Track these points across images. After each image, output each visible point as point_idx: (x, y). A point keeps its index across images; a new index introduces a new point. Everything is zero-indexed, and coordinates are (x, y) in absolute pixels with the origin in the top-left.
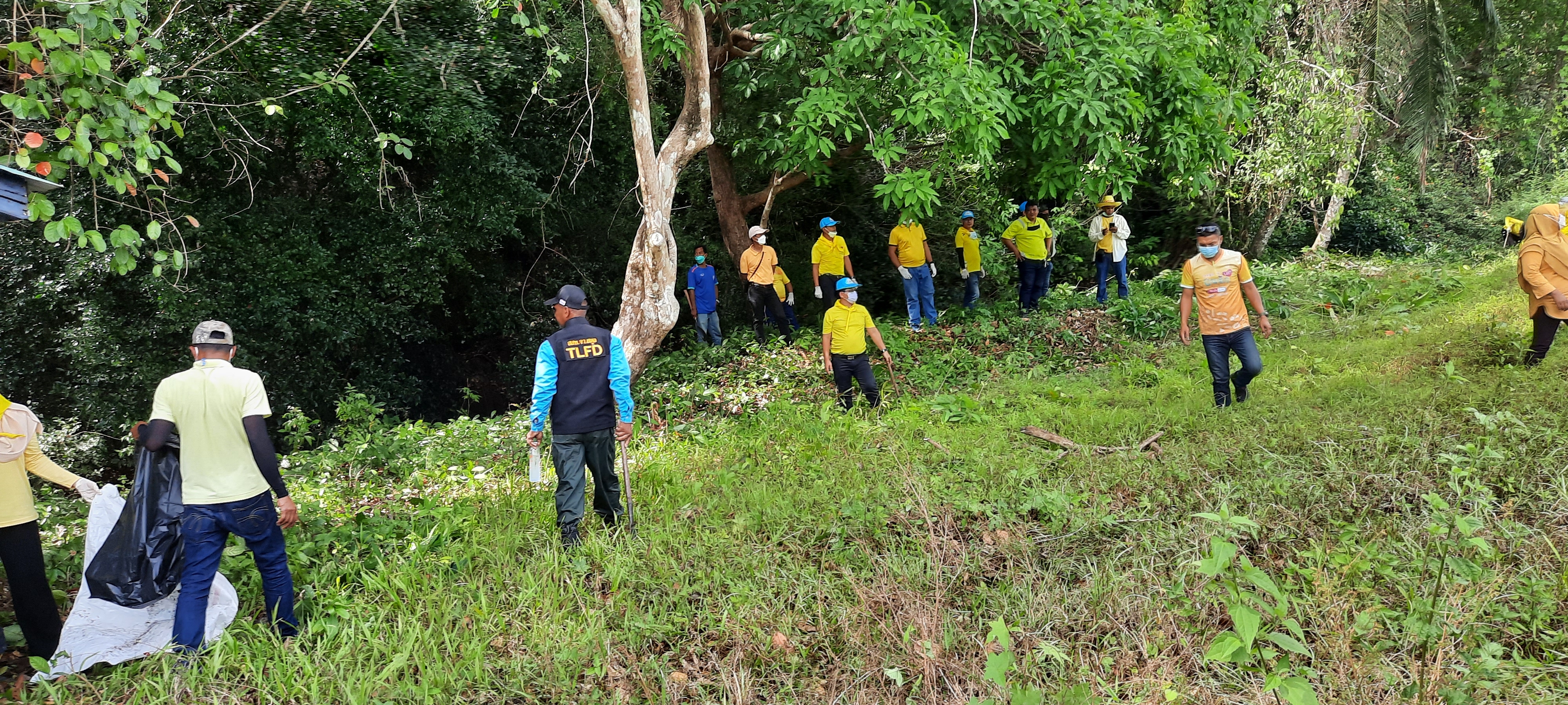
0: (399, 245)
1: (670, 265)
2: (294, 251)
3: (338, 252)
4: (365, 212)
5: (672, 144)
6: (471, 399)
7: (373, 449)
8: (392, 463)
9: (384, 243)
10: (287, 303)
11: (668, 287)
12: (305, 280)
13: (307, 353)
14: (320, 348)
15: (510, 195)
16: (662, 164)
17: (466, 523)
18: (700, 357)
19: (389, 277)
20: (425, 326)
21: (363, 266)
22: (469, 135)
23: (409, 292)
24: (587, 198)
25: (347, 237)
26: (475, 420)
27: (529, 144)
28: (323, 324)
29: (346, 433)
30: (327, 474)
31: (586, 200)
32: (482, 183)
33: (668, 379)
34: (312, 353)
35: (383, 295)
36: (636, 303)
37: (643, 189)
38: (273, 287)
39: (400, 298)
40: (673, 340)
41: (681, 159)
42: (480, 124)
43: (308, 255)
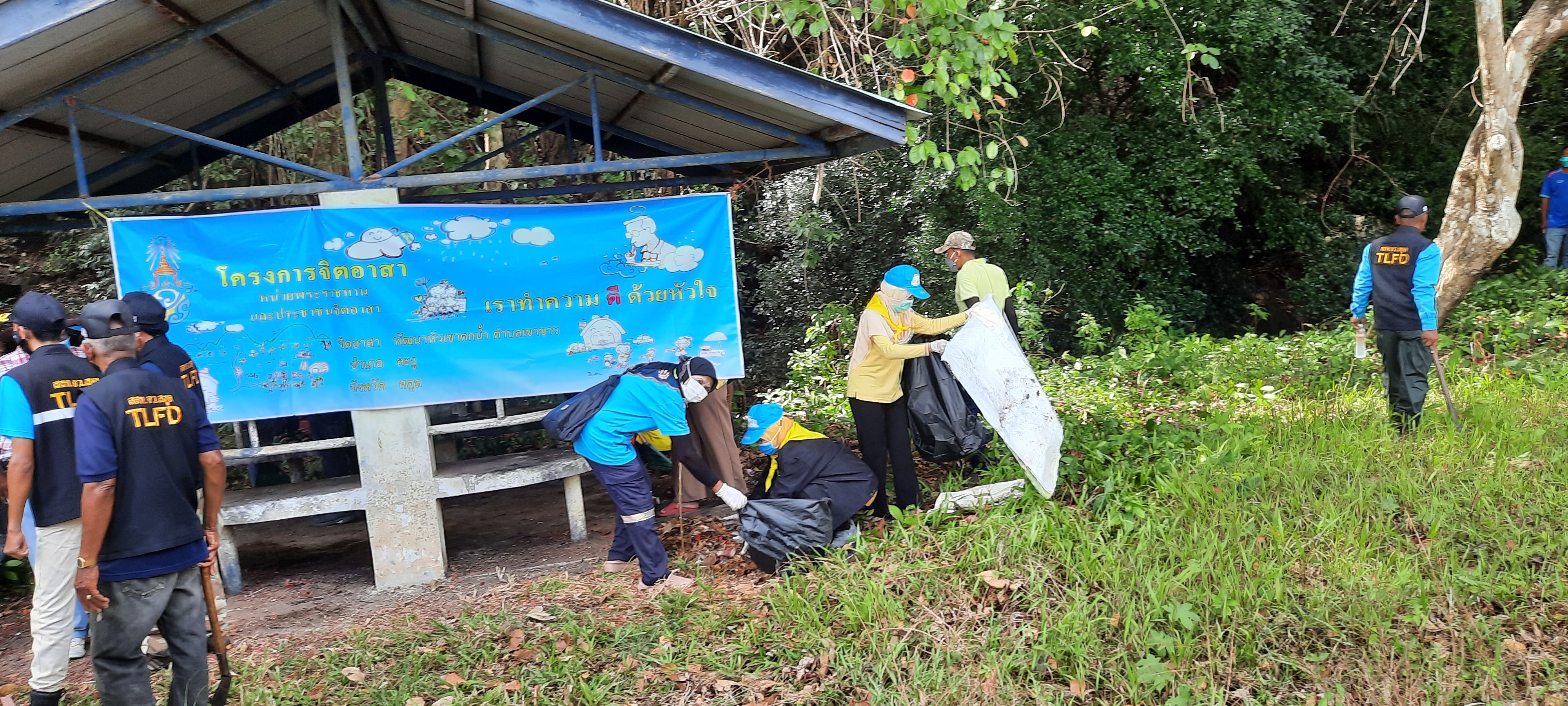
0: (1194, 158)
1: (1513, 173)
2: (1094, 166)
3: (1133, 166)
4: (1163, 126)
5: (1528, 27)
6: (1259, 317)
7: (1160, 359)
8: (1177, 375)
9: (1179, 156)
10: (1085, 216)
11: (1507, 198)
12: (1103, 194)
13: (1100, 264)
14: (1112, 259)
15: (1316, 100)
16: (1512, 52)
17: (1257, 442)
18: (1542, 283)
19: (1181, 190)
20: (1214, 240)
21: (1157, 179)
22: (1277, 40)
23: (1201, 205)
24: (1407, 97)
25: (1143, 151)
26: (1263, 338)
27: (1343, 42)
28: (1117, 237)
29: (1134, 341)
30: (1116, 379)
31: (1407, 101)
32: (1287, 89)
33: (1496, 307)
34: (1105, 264)
35: (1175, 209)
36: (1463, 217)
37: (1484, 83)
38: (1074, 200)
39: (1191, 211)
40: (1505, 260)
41: (1538, 44)
42: (1289, 25)
43: (1107, 170)
